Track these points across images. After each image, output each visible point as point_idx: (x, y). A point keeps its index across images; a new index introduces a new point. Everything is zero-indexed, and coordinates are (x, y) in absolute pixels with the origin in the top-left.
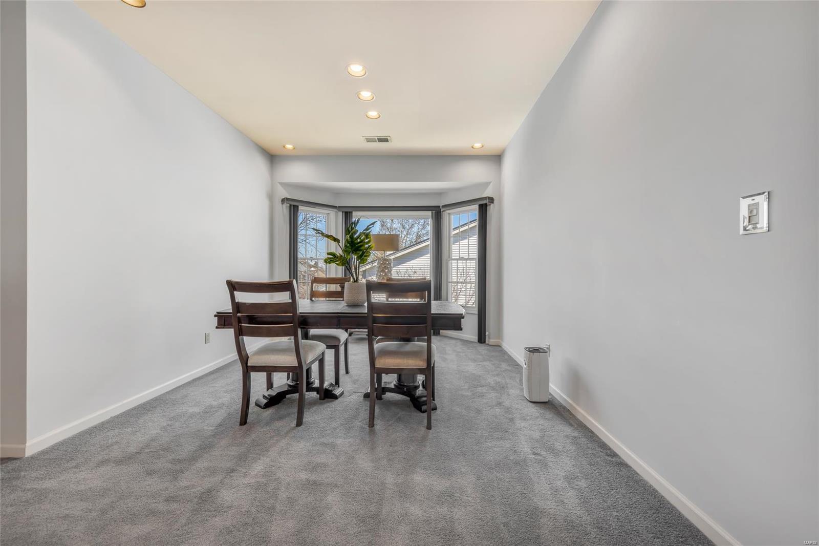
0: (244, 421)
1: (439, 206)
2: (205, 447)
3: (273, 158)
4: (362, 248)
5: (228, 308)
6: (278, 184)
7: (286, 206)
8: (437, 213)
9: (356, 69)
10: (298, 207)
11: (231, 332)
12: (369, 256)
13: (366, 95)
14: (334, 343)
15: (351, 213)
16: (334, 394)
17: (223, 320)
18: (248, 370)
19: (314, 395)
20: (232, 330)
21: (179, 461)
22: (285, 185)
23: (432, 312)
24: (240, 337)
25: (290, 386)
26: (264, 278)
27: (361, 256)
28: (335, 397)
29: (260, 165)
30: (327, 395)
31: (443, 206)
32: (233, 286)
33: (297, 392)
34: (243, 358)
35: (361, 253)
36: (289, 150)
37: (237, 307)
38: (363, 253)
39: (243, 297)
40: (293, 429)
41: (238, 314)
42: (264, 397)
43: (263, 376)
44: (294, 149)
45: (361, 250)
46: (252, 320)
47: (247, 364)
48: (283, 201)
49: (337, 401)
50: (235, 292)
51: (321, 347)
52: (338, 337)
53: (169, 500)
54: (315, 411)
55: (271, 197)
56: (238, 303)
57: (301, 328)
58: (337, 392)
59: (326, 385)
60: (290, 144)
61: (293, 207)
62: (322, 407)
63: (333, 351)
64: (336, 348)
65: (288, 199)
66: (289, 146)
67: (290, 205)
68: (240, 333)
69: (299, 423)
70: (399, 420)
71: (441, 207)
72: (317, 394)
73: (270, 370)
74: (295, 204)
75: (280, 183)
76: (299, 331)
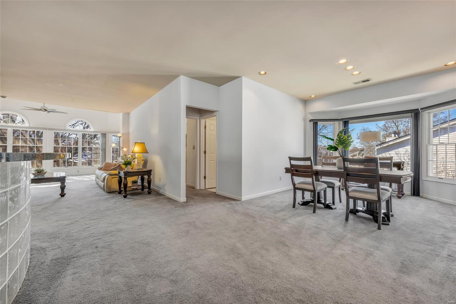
0: (294, 207)
1: (418, 109)
2: (283, 210)
3: (305, 102)
4: (346, 142)
5: (289, 166)
6: (308, 114)
7: (312, 123)
8: (416, 114)
9: (343, 61)
10: (317, 122)
12: (350, 146)
13: (350, 68)
14: (332, 186)
15: (348, 122)
16: (331, 207)
17: (287, 170)
18: (295, 189)
19: (322, 206)
20: (290, 174)
21: (276, 211)
22: (311, 113)
23: (379, 173)
24: (293, 176)
25: (311, 200)
26: (302, 156)
27: (345, 146)
28: (331, 208)
29: (300, 107)
30: (328, 207)
31: (421, 109)
32: (291, 159)
33: (313, 203)
34: (294, 185)
35: (345, 145)
36: (313, 97)
37: (292, 166)
38: (346, 145)
39: (294, 162)
40: (312, 213)
41: (292, 168)
42: (301, 201)
43: (301, 192)
44: (315, 96)
45: (345, 143)
46: (297, 171)
47: (295, 186)
48: (310, 121)
49: (332, 210)
50: (291, 161)
51: (325, 186)
52: (334, 183)
53: (274, 217)
54: (321, 211)
55: (304, 120)
56: (292, 164)
57: (315, 176)
58: (333, 207)
59: (327, 202)
60: (313, 95)
61: (315, 123)
62: (325, 210)
63: (331, 189)
64: (333, 188)
65: (312, 120)
66: (313, 96)
67: (314, 123)
68: (293, 175)
69: (314, 212)
70: (363, 223)
71: (419, 109)
72: (323, 205)
73: (303, 190)
74: (316, 121)
75: (309, 113)
76: (314, 177)
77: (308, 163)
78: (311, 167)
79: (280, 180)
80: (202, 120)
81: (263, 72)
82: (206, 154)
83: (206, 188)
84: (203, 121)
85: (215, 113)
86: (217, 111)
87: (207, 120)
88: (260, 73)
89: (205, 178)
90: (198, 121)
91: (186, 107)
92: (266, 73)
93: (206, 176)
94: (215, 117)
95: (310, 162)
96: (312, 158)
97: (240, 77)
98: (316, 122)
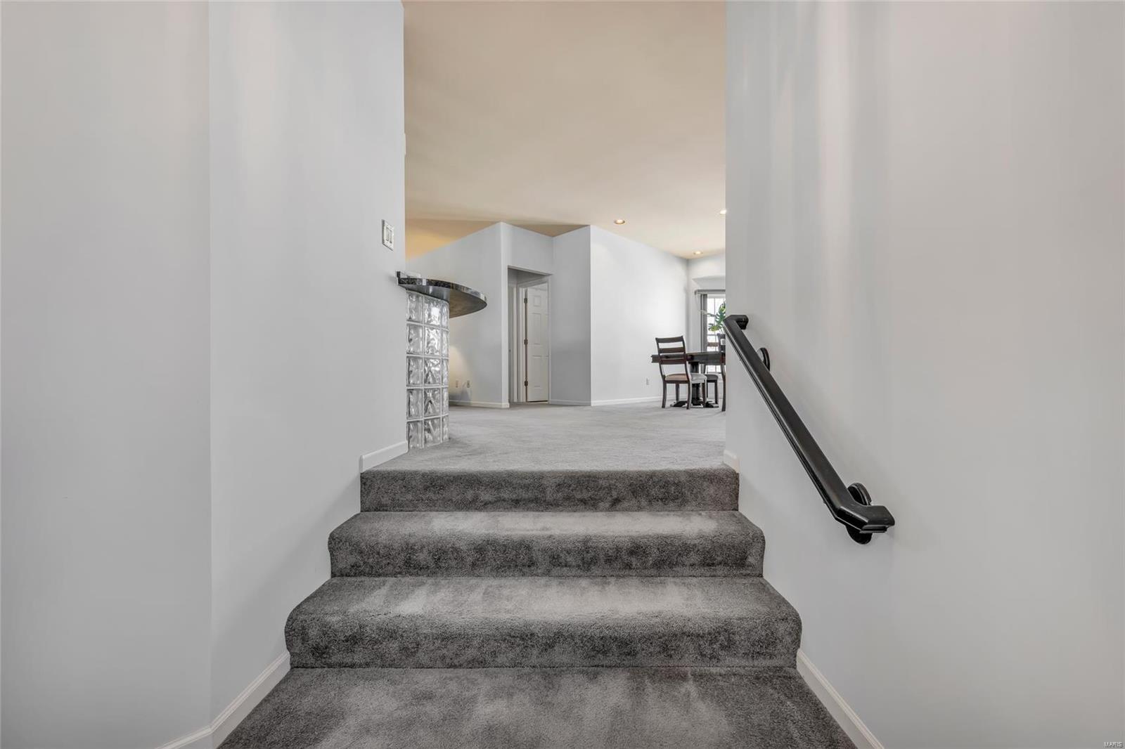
0: (663, 409)
3: (688, 262)
5: (656, 352)
6: (692, 281)
7: (698, 295)
10: (707, 295)
11: (658, 364)
17: (655, 359)
18: (666, 382)
22: (697, 280)
24: (662, 366)
26: (672, 335)
29: (679, 269)
32: (659, 341)
34: (664, 377)
36: (699, 255)
37: (661, 351)
39: (663, 346)
40: (685, 410)
41: (661, 355)
42: (674, 402)
43: (674, 385)
44: (702, 254)
47: (665, 379)
48: (696, 292)
50: (659, 344)
55: (687, 291)
56: (660, 348)
57: (689, 361)
58: (714, 405)
60: (697, 251)
65: (699, 291)
66: (698, 253)
67: (701, 294)
68: (661, 364)
73: (677, 383)
74: (704, 293)
75: (694, 279)
76: (687, 362)
77: (679, 345)
78: (683, 349)
79: (647, 384)
80: (521, 289)
81: (620, 221)
82: (528, 345)
83: (528, 400)
84: (522, 291)
85: (545, 278)
86: (549, 275)
87: (529, 290)
88: (616, 222)
89: (526, 384)
90: (515, 290)
91: (509, 268)
92: (624, 222)
93: (528, 380)
94: (546, 284)
95: (682, 342)
96: (684, 338)
97: (587, 226)
98: (704, 295)
